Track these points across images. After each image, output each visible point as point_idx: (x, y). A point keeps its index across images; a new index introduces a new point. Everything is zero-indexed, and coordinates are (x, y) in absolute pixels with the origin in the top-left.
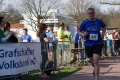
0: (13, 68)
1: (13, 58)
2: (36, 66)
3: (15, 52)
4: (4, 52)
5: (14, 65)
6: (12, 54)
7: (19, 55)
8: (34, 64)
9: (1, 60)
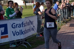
0: (22, 34)
1: (21, 28)
2: (34, 31)
3: (22, 24)
4: (15, 25)
5: (22, 33)
6: (20, 25)
7: (25, 26)
8: (34, 30)
9: (14, 30)
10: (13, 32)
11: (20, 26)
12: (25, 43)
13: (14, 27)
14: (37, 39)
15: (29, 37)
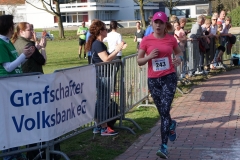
0: (44, 127)
1: (43, 107)
2: (86, 117)
3: (46, 92)
4: (23, 95)
5: (45, 122)
6: (40, 97)
7: (55, 98)
8: (84, 112)
9: (17, 112)
10: (14, 118)
11: (37, 100)
12: (55, 155)
13: (19, 102)
14: (94, 141)
15: (71, 132)
